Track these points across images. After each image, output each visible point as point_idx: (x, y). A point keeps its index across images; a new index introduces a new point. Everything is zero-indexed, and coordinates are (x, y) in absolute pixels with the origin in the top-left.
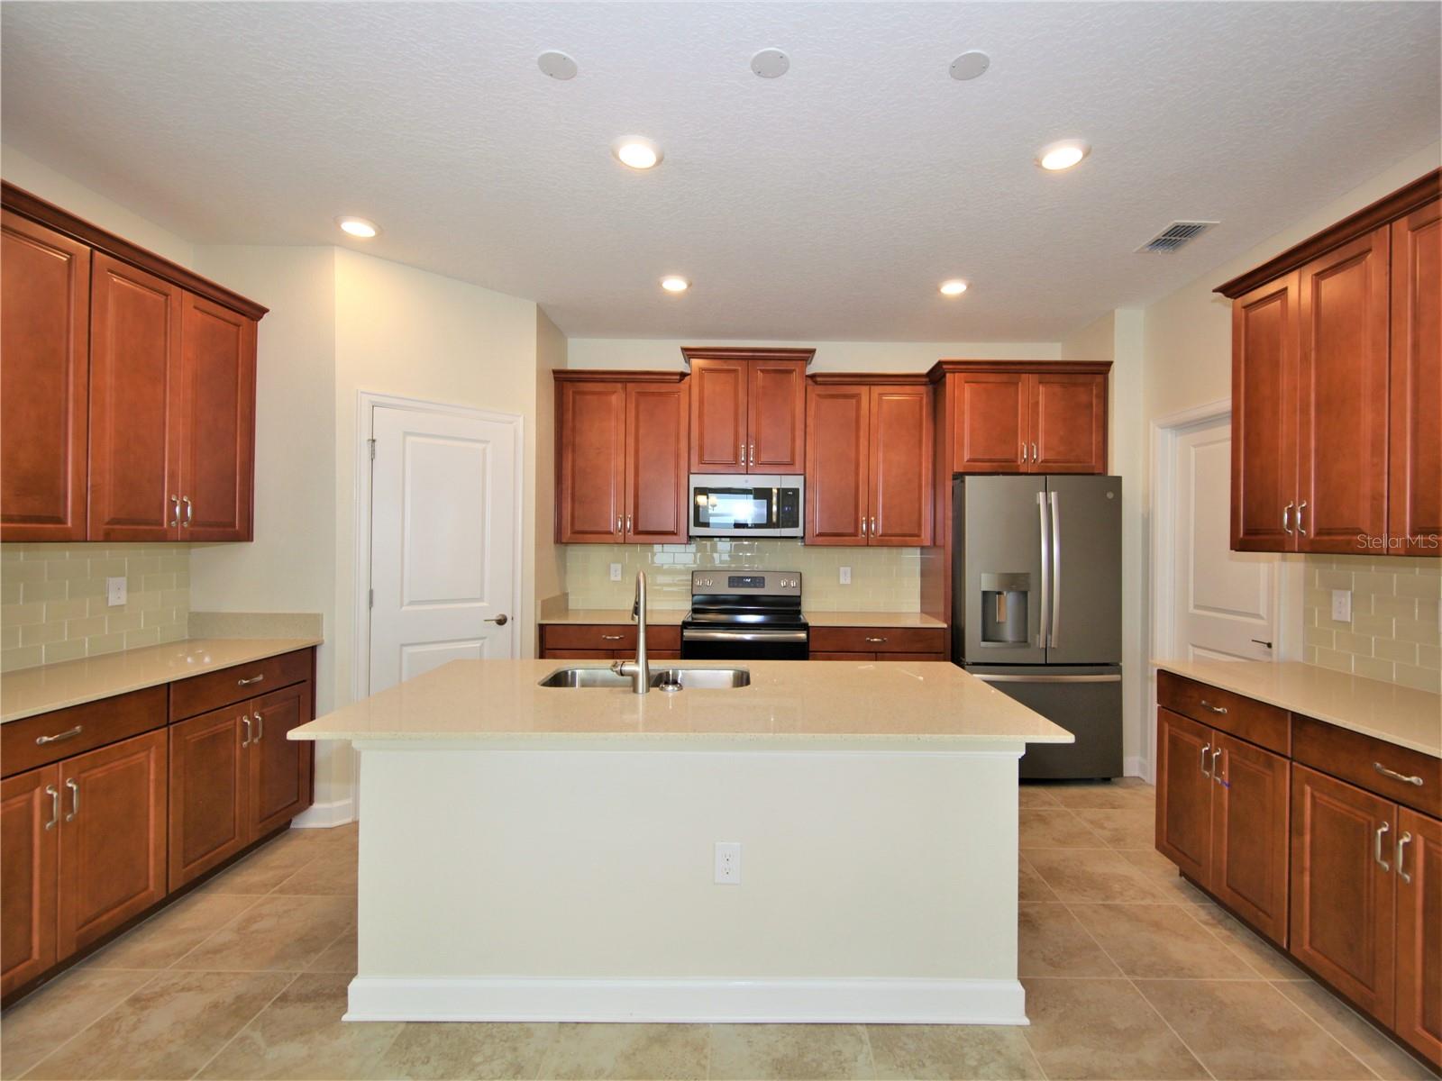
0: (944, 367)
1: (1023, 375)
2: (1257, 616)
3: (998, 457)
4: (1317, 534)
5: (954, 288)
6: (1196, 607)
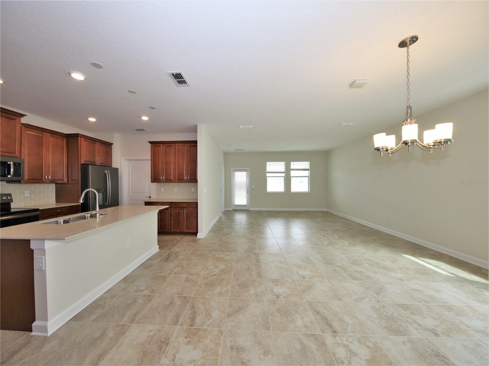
0: (79, 135)
1: (97, 142)
2: (146, 193)
3: (91, 161)
4: (166, 180)
5: (92, 120)
6: (132, 193)
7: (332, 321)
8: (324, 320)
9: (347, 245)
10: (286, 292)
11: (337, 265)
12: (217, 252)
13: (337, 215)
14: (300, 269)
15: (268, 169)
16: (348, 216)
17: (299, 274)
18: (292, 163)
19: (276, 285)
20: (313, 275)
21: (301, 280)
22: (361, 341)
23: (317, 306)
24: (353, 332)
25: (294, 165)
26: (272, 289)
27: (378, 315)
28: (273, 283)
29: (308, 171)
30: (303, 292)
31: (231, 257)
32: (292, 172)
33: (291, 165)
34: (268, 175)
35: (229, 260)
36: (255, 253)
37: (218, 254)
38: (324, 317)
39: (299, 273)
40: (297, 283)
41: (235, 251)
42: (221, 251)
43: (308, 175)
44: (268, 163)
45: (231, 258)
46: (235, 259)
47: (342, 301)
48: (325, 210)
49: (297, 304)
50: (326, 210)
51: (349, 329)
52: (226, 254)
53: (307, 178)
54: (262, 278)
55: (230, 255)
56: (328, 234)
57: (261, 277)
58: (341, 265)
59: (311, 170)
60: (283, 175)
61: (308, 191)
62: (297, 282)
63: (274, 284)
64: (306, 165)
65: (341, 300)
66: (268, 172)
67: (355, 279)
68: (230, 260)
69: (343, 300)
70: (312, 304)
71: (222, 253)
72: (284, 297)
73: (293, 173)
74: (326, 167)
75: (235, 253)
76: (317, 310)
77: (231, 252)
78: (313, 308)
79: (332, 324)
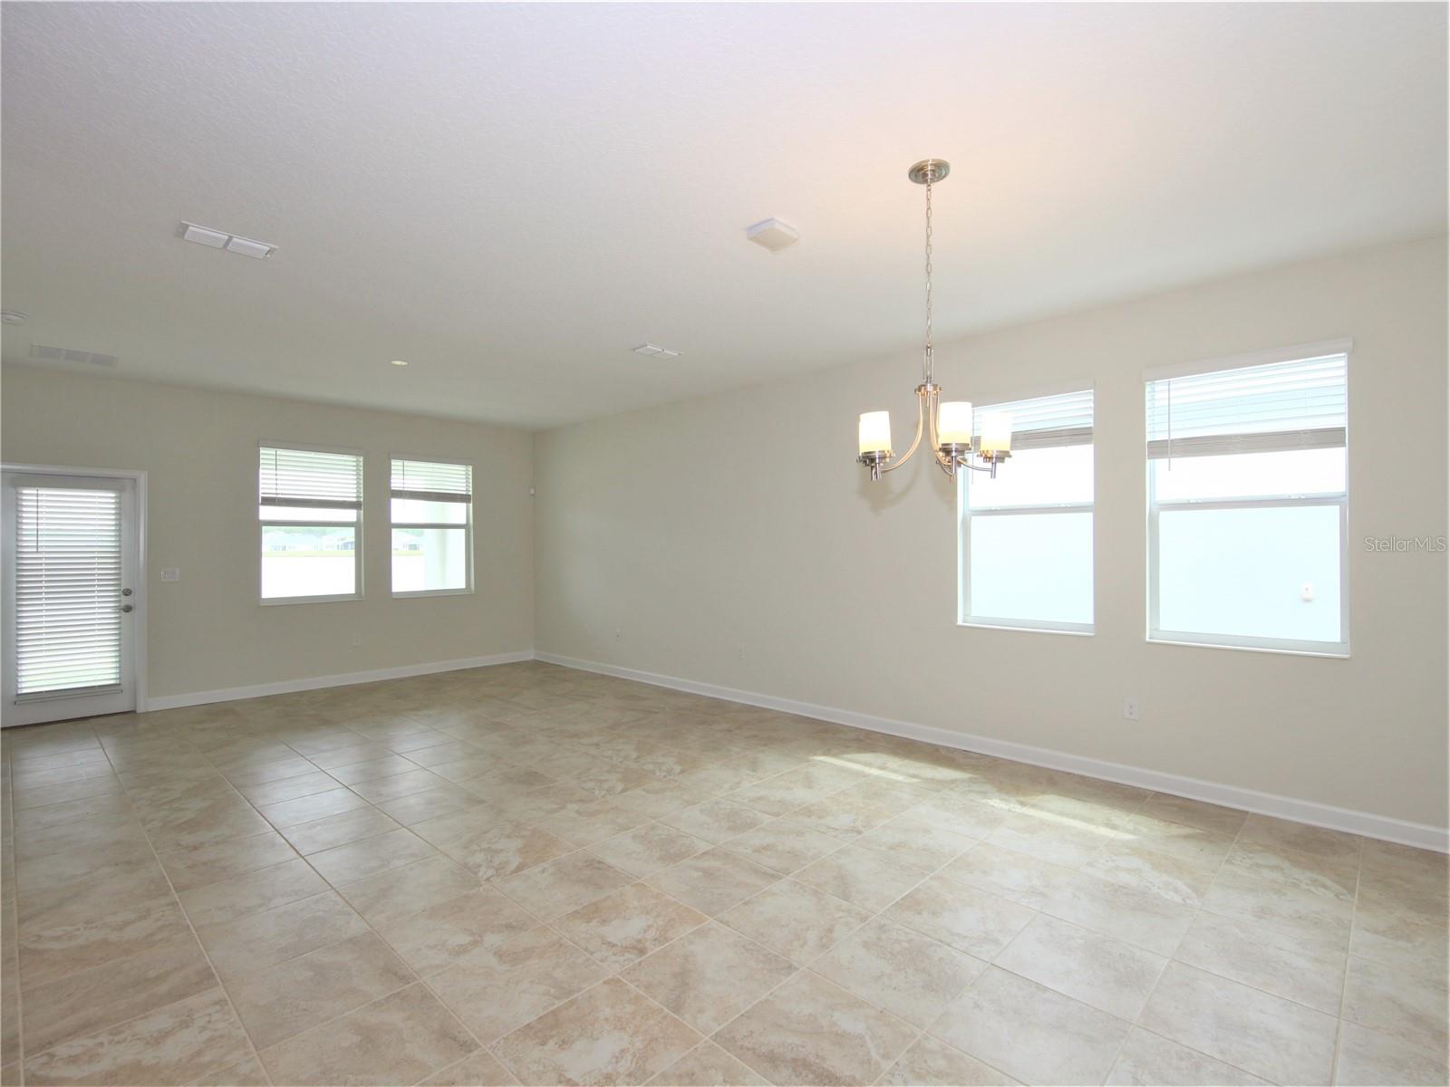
7: (824, 1059)
8: (804, 1074)
9: (678, 768)
10: (623, 1051)
11: (700, 852)
12: (61, 1050)
13: (579, 670)
14: (604, 922)
15: (266, 487)
16: (622, 668)
17: (614, 945)
18: (396, 465)
19: (564, 1044)
20: (660, 922)
21: (640, 964)
22: (920, 1069)
23: (752, 1032)
24: (886, 1056)
25: (406, 474)
26: (561, 1075)
27: (891, 962)
28: (543, 1044)
29: (463, 505)
30: (678, 1007)
31: (203, 1029)
32: (396, 503)
33: (390, 474)
34: (266, 513)
35: (199, 1053)
36: (350, 940)
37: (73, 1060)
38: (795, 1060)
39: (612, 939)
40: (632, 986)
41: (206, 978)
42: (87, 1027)
43: (463, 521)
44: (266, 454)
45: (207, 1035)
46: (243, 1033)
47: (796, 969)
48: (529, 655)
49: (693, 1074)
50: (532, 658)
51: (875, 1055)
52: (146, 1027)
53: (462, 531)
54: (477, 1046)
55: (185, 1024)
56: (597, 745)
57: (466, 1047)
58: (709, 847)
59: (477, 498)
60: (351, 515)
61: (463, 586)
62: (631, 981)
63: (551, 1044)
64: (456, 477)
65: (791, 968)
66: (270, 501)
67: (773, 876)
68: (206, 1058)
69: (796, 964)
70: (734, 1037)
71: (103, 1038)
72: (630, 1075)
73: (401, 510)
74: (532, 492)
75: (219, 992)
76: (764, 1049)
77: (182, 996)
78: (748, 1049)
79: (830, 1069)
